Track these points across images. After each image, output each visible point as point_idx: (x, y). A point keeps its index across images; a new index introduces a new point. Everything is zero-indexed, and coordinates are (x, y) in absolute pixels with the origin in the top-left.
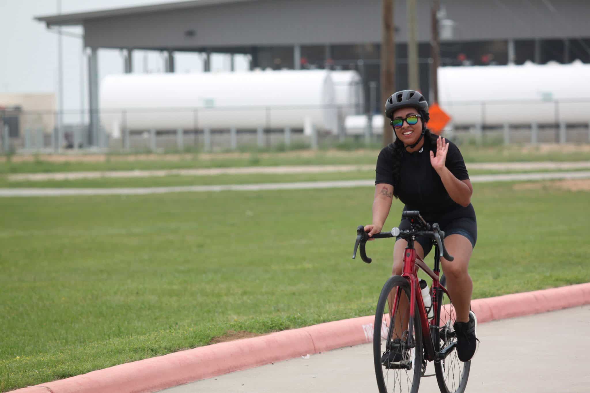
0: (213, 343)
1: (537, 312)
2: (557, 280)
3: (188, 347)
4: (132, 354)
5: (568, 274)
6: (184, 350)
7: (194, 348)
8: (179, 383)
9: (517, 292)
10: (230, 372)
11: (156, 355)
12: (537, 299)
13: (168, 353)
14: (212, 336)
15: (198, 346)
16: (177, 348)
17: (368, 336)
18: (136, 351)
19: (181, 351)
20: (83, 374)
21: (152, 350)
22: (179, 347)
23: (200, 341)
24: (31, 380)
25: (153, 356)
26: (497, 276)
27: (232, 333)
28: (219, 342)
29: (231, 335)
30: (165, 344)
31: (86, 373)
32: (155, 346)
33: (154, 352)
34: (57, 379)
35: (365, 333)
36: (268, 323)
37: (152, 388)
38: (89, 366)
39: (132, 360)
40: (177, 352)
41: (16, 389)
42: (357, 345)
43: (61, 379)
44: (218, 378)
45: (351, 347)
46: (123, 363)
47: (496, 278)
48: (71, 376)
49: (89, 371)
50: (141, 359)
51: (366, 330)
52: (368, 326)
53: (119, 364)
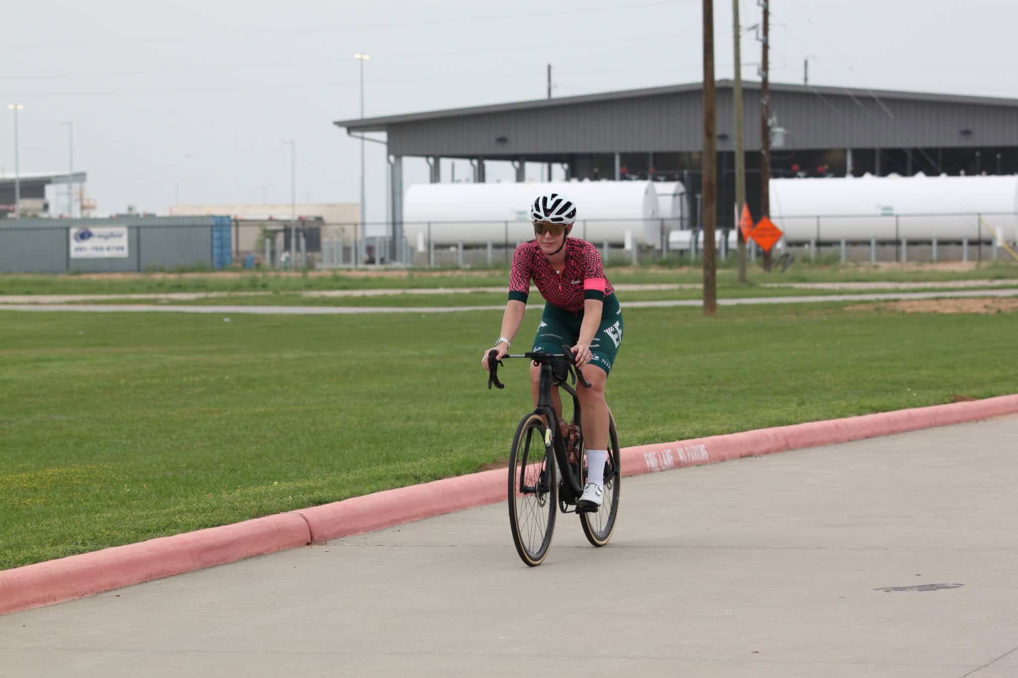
0: (481, 471)
1: (837, 441)
2: (862, 408)
3: (454, 474)
4: (393, 481)
5: (876, 402)
6: (450, 477)
7: (461, 475)
8: (443, 512)
9: (817, 420)
10: (498, 501)
11: (419, 483)
12: (837, 427)
13: (432, 481)
14: (481, 464)
15: (465, 474)
16: (442, 475)
17: (650, 465)
18: (398, 478)
19: (447, 478)
20: (340, 501)
21: (416, 478)
22: (444, 474)
23: (468, 468)
24: (285, 507)
25: (415, 483)
26: (802, 403)
27: (502, 461)
28: (487, 469)
29: (501, 462)
30: (429, 471)
31: (343, 500)
32: (419, 473)
33: (418, 480)
34: (313, 506)
35: (647, 462)
36: (542, 450)
37: (413, 517)
38: (346, 493)
39: (393, 487)
40: (442, 479)
41: (268, 515)
42: (638, 474)
43: (317, 505)
44: (485, 508)
45: (631, 476)
46: (383, 490)
47: (799, 405)
48: (327, 503)
49: (347, 498)
50: (402, 486)
51: (648, 459)
52: (650, 455)
53: (379, 491)
